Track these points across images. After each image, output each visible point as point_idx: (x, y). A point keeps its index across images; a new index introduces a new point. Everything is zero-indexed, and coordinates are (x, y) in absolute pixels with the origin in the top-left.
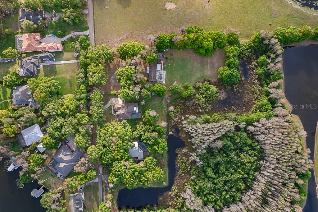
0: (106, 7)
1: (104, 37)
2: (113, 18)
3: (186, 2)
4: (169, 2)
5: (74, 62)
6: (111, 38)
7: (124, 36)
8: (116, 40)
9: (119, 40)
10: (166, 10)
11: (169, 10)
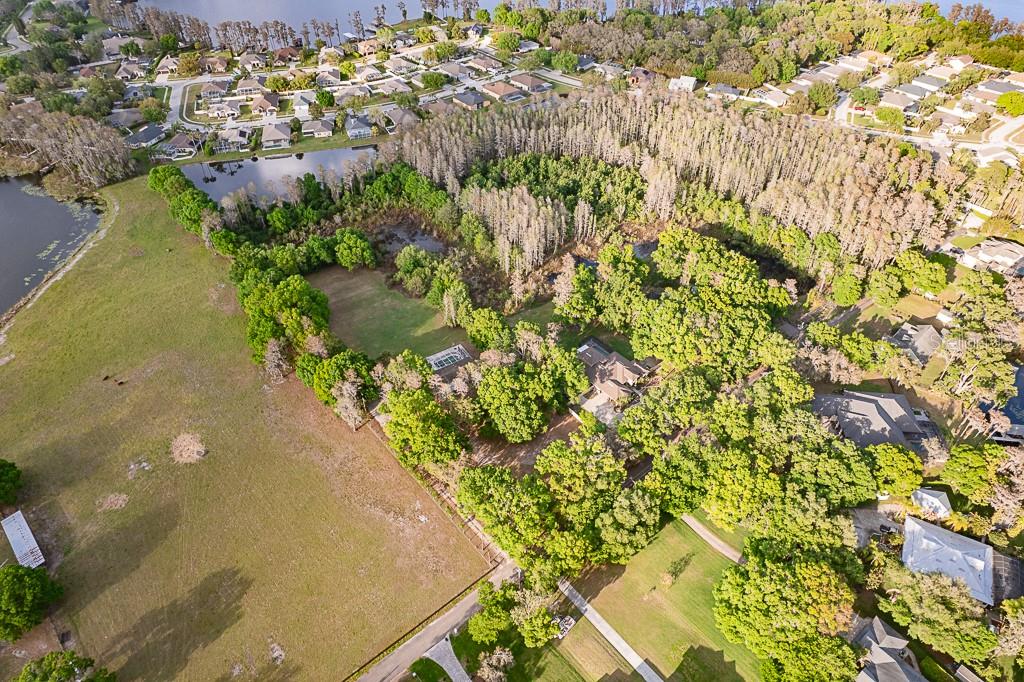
0: (276, 658)
1: (422, 577)
2: (321, 593)
3: (154, 418)
4: (173, 459)
5: (598, 615)
6: (411, 549)
7: (378, 512)
8: (407, 531)
9: (401, 522)
10: (207, 452)
11: (208, 444)
